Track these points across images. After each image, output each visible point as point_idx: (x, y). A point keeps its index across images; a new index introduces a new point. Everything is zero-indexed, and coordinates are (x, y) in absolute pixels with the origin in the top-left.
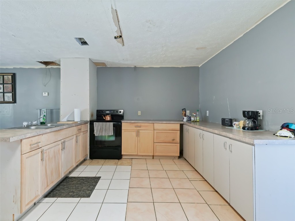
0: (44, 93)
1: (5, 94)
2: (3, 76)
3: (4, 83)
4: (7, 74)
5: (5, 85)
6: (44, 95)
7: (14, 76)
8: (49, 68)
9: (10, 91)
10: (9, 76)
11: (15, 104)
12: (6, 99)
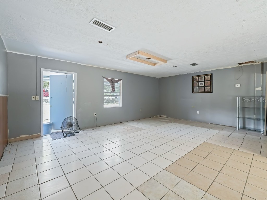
0: (236, 85)
1: (206, 87)
2: (204, 76)
3: (205, 80)
4: (207, 75)
5: (205, 82)
6: (236, 86)
7: (211, 75)
8: (241, 66)
9: (209, 85)
10: (208, 76)
11: (212, 93)
12: (206, 90)
